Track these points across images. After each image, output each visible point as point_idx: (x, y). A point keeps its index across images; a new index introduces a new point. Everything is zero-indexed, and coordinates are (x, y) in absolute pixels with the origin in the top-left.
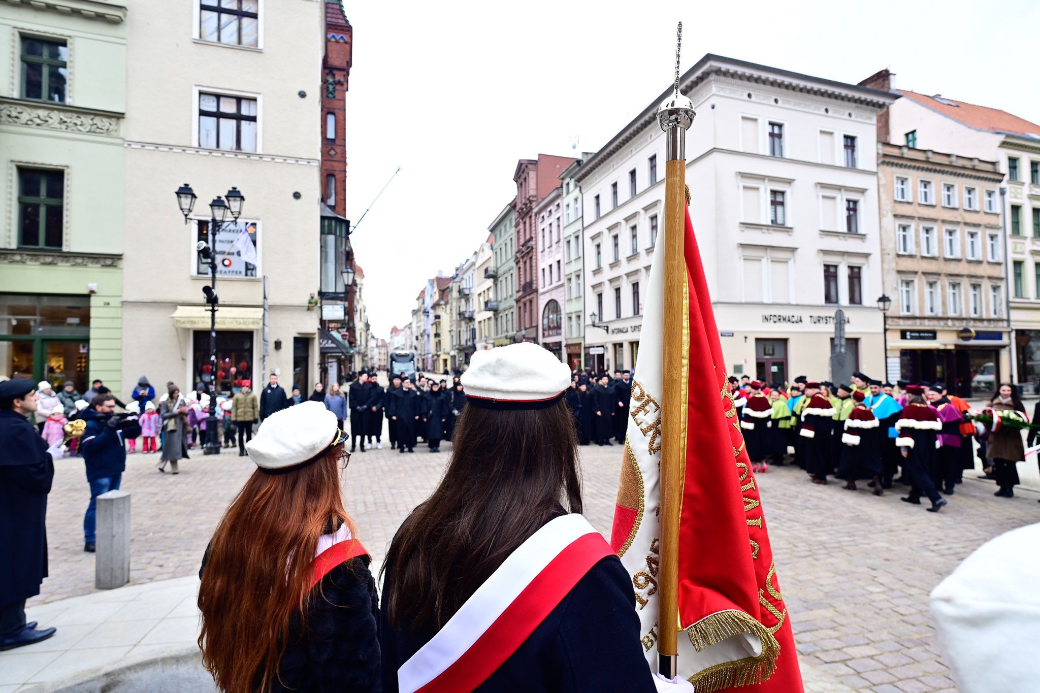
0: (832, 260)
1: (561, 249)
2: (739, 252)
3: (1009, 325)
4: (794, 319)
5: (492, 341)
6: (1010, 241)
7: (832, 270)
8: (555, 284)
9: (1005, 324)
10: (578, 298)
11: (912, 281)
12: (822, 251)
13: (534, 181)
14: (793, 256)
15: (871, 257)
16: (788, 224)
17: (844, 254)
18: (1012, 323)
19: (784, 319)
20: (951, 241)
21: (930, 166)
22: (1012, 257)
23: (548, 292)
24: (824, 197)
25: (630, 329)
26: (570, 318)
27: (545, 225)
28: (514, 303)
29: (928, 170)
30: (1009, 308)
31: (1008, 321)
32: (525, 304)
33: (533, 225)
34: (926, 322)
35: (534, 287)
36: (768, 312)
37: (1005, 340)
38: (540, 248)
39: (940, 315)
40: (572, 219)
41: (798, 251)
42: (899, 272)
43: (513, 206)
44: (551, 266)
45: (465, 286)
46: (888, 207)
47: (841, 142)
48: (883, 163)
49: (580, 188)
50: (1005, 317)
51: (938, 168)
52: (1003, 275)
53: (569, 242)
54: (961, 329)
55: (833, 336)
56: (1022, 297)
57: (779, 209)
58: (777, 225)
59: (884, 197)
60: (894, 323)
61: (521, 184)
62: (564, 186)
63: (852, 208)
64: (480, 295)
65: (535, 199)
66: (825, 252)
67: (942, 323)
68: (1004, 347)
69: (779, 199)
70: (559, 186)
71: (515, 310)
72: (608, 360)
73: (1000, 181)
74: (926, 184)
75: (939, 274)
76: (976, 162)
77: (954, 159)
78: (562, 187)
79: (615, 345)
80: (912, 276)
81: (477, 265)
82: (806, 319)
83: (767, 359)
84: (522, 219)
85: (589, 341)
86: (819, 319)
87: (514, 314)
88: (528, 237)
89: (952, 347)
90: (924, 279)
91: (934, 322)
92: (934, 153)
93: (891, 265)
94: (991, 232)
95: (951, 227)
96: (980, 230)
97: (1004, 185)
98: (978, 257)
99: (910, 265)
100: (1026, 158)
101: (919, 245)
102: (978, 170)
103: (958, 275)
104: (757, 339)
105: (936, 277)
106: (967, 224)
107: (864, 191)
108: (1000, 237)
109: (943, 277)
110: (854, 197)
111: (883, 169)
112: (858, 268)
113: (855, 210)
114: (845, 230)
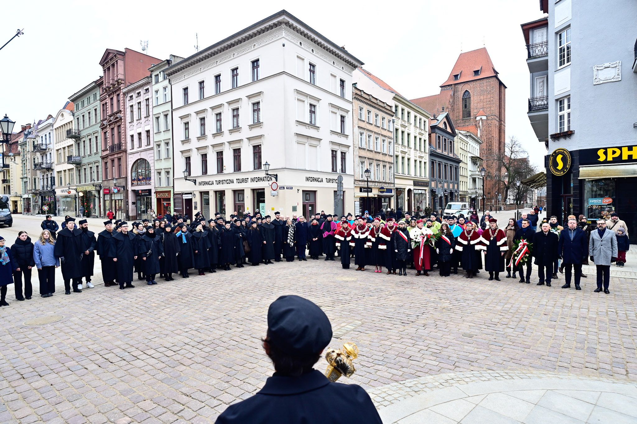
0: (335, 148)
1: (151, 123)
2: (295, 138)
3: (394, 186)
4: (319, 180)
5: (75, 188)
6: (395, 145)
7: (334, 153)
8: (144, 147)
10: (168, 158)
11: (364, 162)
12: (331, 142)
13: (123, 68)
14: (320, 143)
15: (350, 148)
16: (317, 125)
17: (340, 145)
18: (395, 185)
19: (315, 180)
20: (376, 142)
21: (371, 103)
22: (396, 153)
23: (137, 152)
24: (332, 112)
25: (215, 182)
26: (159, 173)
27: (134, 102)
28: (100, 160)
29: (371, 105)
30: (394, 178)
31: (394, 184)
32: (113, 161)
33: (121, 102)
34: (368, 183)
35: (123, 148)
36: (309, 175)
37: (392, 194)
38: (128, 119)
39: (373, 180)
40: (161, 101)
41: (322, 141)
42: (360, 157)
43: (99, 84)
44: (140, 134)
45: (40, 142)
46: (356, 121)
47: (339, 83)
48: (355, 97)
49: (169, 80)
50: (393, 182)
51: (373, 105)
52: (393, 162)
53: (158, 118)
54: (380, 187)
55: (336, 190)
56: (397, 173)
57: (313, 115)
58: (312, 125)
59: (354, 116)
60: (357, 184)
61: (109, 69)
62: (153, 76)
63: (343, 119)
64: (58, 150)
65: (123, 82)
66: (333, 143)
67: (374, 184)
68: (392, 196)
69: (313, 110)
70: (149, 75)
71: (101, 164)
72: (196, 203)
73: (393, 116)
74: (369, 112)
75: (373, 159)
76: (385, 105)
77: (379, 102)
78: (151, 77)
79: (201, 193)
80: (364, 159)
81: (56, 126)
82: (324, 180)
83: (307, 203)
84: (109, 96)
85: (178, 190)
86: (329, 180)
87: (100, 167)
88: (115, 110)
89: (376, 196)
90: (368, 160)
91: (371, 184)
92: (372, 97)
93: (357, 153)
94: (389, 140)
95: (377, 136)
96: (386, 139)
97: (394, 118)
98: (385, 152)
99: (363, 153)
100: (400, 106)
101: (366, 144)
102: (387, 109)
103: (379, 160)
104: (303, 191)
105: (372, 161)
106: (382, 135)
107: (347, 111)
108: (392, 144)
109: (374, 161)
110: (344, 114)
111: (356, 102)
112: (345, 153)
113: (344, 122)
114: (340, 132)
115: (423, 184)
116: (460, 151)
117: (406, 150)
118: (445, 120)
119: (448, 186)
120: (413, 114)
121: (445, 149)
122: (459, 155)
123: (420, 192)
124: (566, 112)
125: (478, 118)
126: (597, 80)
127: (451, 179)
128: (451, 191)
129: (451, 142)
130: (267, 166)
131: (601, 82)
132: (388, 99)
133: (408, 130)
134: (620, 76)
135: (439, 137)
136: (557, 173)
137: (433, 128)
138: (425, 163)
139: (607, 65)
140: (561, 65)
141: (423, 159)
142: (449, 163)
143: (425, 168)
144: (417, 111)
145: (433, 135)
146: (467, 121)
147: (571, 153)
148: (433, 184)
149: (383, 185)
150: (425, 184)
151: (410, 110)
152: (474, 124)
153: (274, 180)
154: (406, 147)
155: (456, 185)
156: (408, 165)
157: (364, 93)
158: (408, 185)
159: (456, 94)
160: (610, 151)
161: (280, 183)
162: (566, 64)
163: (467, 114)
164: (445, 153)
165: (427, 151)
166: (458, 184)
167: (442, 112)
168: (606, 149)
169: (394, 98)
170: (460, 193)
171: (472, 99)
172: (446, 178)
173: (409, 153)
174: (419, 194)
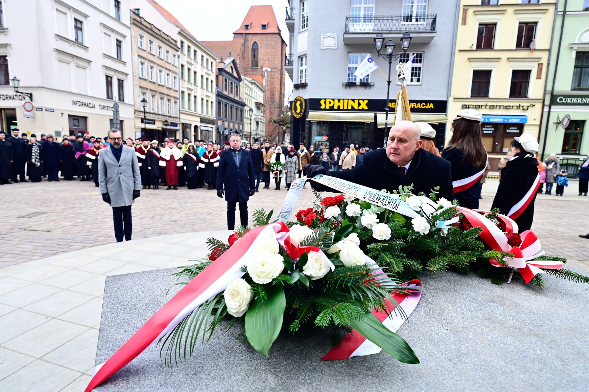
0: (110, 73)
2: (55, 55)
3: (180, 121)
4: (91, 105)
6: (181, 81)
7: (109, 79)
9: (178, 120)
11: (146, 93)
12: (105, 66)
14: (89, 65)
15: (129, 76)
16: (86, 44)
17: (116, 71)
18: (181, 120)
19: (85, 105)
20: (160, 75)
21: (153, 34)
22: (182, 89)
24: (105, 33)
29: (152, 35)
30: (180, 113)
31: (179, 118)
34: (151, 115)
36: (76, 99)
37: (178, 128)
39: (156, 112)
41: (92, 63)
42: (141, 87)
46: (135, 49)
47: (112, 2)
48: (133, 23)
50: (178, 117)
51: (156, 36)
52: (178, 97)
54: (164, 120)
55: (112, 118)
56: (183, 108)
57: (79, 32)
58: (78, 43)
59: (134, 44)
60: (138, 114)
63: (119, 44)
66: (107, 68)
67: (157, 116)
68: (178, 130)
69: (79, 25)
73: (178, 51)
74: (151, 42)
75: (156, 92)
76: (170, 38)
77: (162, 33)
80: (146, 90)
82: (97, 106)
83: (75, 129)
86: (104, 107)
89: (160, 129)
90: (150, 92)
91: (154, 116)
92: (154, 27)
93: (137, 82)
94: (174, 75)
95: (161, 69)
96: (171, 73)
97: (179, 53)
98: (170, 86)
99: (144, 84)
100: (186, 43)
101: (148, 75)
102: (171, 43)
103: (163, 94)
104: (69, 116)
105: (155, 93)
106: (166, 68)
107: (124, 37)
108: (177, 78)
109: (157, 93)
110: (120, 38)
111: (133, 27)
112: (123, 81)
113: (120, 47)
114: (116, 57)
115: (209, 122)
116: (245, 96)
117: (192, 87)
118: (232, 65)
119: (234, 126)
120: (199, 53)
121: (232, 92)
122: (244, 99)
123: (206, 129)
124: (303, 68)
125: (264, 69)
126: (323, 45)
127: (237, 120)
128: (236, 130)
129: (237, 86)
130: (16, 82)
131: (325, 48)
132: (173, 33)
133: (195, 68)
134: (336, 46)
135: (226, 80)
136: (296, 115)
137: (221, 70)
138: (212, 102)
139: (329, 34)
140: (302, 28)
141: (210, 98)
142: (235, 105)
143: (212, 107)
144: (204, 51)
145: (220, 77)
146: (255, 70)
147: (305, 100)
148: (220, 123)
149: (167, 119)
150: (212, 122)
151: (197, 49)
152: (260, 74)
153: (28, 99)
154: (193, 85)
155: (241, 126)
156: (195, 102)
157: (145, 20)
158: (195, 121)
159: (246, 44)
160: (328, 101)
161: (36, 103)
162: (306, 28)
163: (255, 64)
164: (232, 96)
165: (214, 91)
166: (243, 125)
167: (229, 56)
168: (325, 99)
169: (179, 33)
170: (245, 133)
171: (259, 50)
172: (232, 119)
173: (195, 90)
174: (206, 131)
